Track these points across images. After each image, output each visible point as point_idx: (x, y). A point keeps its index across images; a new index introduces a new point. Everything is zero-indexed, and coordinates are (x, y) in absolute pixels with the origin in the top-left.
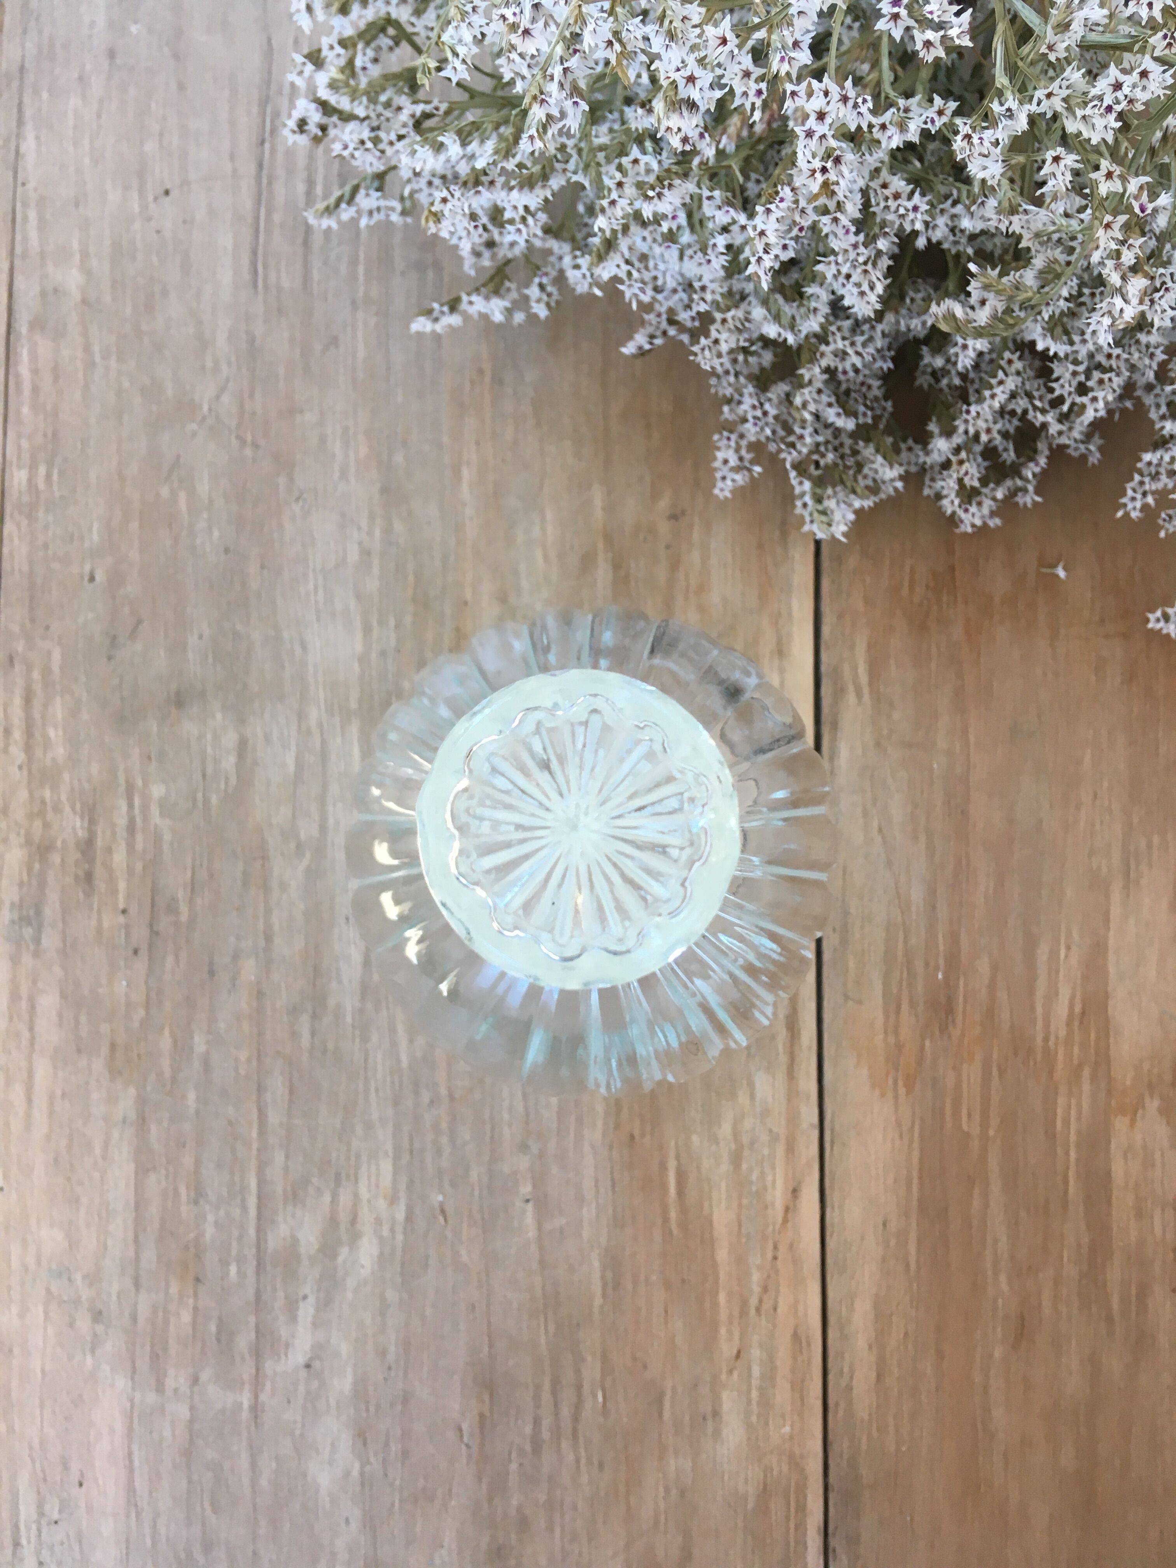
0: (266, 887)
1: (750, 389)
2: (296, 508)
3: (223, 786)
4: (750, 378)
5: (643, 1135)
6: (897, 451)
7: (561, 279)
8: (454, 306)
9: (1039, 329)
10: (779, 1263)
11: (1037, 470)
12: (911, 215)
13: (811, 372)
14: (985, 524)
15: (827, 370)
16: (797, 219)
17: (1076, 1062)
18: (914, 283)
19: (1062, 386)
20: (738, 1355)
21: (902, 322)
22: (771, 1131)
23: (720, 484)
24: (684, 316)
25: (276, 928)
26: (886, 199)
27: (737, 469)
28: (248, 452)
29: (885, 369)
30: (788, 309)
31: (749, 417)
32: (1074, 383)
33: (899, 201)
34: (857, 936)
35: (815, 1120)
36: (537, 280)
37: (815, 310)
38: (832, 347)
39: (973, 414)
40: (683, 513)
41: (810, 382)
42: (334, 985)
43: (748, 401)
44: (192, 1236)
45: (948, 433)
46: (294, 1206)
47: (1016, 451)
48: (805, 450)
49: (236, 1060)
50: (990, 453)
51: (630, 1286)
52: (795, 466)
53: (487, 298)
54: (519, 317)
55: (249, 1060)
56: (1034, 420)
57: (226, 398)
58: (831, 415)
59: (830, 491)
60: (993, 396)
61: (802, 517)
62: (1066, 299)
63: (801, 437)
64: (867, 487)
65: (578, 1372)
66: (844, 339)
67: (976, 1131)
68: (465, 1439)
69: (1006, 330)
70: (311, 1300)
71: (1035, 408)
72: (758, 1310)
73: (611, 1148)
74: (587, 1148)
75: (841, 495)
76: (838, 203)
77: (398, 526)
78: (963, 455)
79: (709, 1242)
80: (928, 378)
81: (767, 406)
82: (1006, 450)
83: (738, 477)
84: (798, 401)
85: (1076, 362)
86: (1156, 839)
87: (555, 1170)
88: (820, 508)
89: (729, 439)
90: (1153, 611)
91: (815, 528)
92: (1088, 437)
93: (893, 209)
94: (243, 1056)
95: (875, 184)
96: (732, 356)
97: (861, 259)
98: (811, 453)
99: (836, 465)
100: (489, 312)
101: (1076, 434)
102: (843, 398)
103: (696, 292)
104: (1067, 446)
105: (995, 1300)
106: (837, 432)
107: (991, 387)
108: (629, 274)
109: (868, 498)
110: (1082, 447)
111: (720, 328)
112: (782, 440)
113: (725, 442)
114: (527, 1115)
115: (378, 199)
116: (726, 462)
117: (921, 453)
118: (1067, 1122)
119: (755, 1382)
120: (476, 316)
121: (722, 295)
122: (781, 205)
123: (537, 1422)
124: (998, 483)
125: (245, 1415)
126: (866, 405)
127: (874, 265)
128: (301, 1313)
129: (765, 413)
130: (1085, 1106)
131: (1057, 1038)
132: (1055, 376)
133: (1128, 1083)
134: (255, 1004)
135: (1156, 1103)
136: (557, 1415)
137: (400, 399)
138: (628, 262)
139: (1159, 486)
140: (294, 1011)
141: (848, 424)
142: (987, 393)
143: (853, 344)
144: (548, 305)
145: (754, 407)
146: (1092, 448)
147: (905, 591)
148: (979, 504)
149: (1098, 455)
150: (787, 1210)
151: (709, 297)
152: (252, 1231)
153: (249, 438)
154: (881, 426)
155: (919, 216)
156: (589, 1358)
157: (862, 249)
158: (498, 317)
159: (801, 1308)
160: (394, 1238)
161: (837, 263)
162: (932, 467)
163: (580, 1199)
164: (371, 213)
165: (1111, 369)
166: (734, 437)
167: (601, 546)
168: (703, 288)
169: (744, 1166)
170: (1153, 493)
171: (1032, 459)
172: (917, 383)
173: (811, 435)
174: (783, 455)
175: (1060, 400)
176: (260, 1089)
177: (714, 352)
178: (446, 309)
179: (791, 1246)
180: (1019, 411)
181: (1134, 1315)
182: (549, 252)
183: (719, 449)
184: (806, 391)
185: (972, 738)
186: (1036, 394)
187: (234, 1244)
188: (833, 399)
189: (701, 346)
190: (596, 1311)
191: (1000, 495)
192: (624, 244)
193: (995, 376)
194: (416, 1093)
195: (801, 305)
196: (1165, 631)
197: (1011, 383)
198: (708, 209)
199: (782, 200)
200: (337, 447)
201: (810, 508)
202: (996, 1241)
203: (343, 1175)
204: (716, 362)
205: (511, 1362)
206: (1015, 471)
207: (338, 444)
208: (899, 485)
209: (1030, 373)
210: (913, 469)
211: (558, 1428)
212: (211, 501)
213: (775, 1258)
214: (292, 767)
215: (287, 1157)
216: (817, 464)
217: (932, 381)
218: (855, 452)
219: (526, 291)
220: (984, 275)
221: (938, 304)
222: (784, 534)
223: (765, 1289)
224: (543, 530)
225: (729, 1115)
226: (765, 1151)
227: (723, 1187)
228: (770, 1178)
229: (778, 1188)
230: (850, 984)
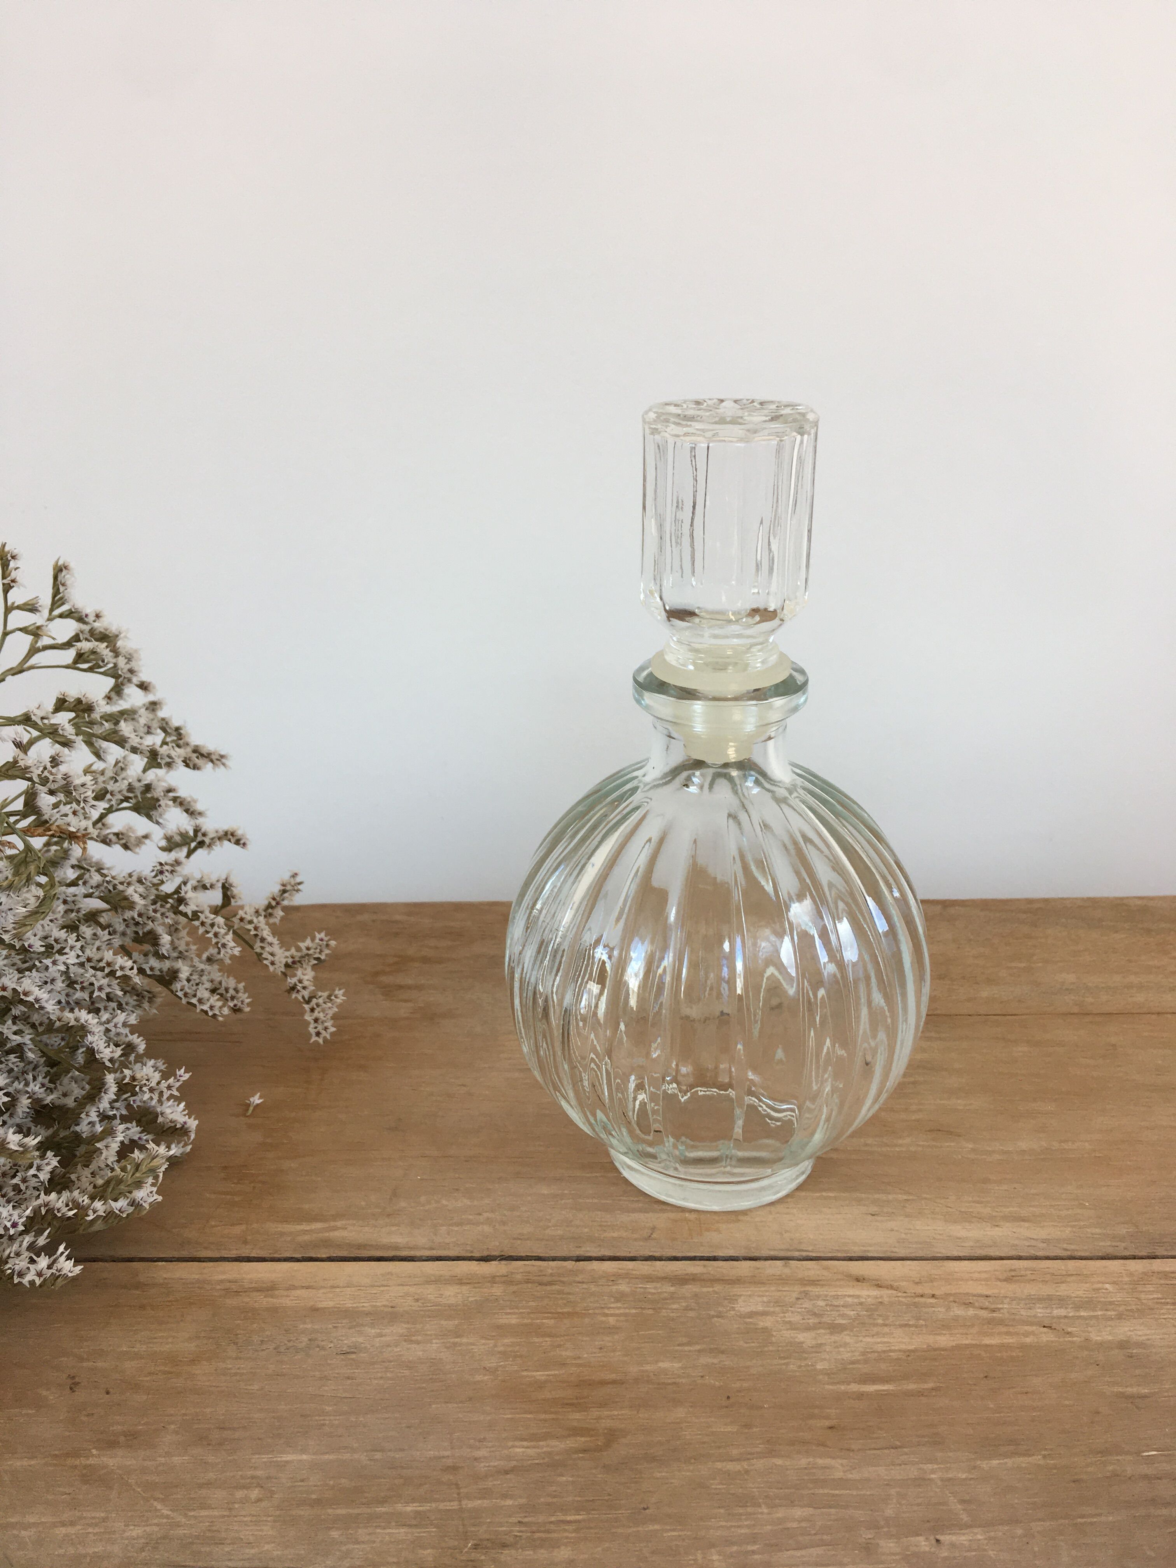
5: (828, 1417)
10: (938, 1293)
20: (1048, 1327)
51: (1010, 1429)
65: (1132, 1480)
72: (994, 1311)
73: (849, 1450)
74: (854, 1475)
79: (933, 1354)
87: (890, 1511)
114: (823, 1544)
119: (1072, 1313)
150: (879, 1286)
156: (1111, 1468)
159: (977, 1276)
163: (921, 1481)
179: (917, 1283)
190: (1051, 1462)
213: (933, 1296)
223: (969, 1304)
224: (29, 1526)
225: (788, 1334)
226: (821, 1303)
227: (868, 1339)
228: (849, 1300)
229: (857, 1293)
230: (635, 1236)
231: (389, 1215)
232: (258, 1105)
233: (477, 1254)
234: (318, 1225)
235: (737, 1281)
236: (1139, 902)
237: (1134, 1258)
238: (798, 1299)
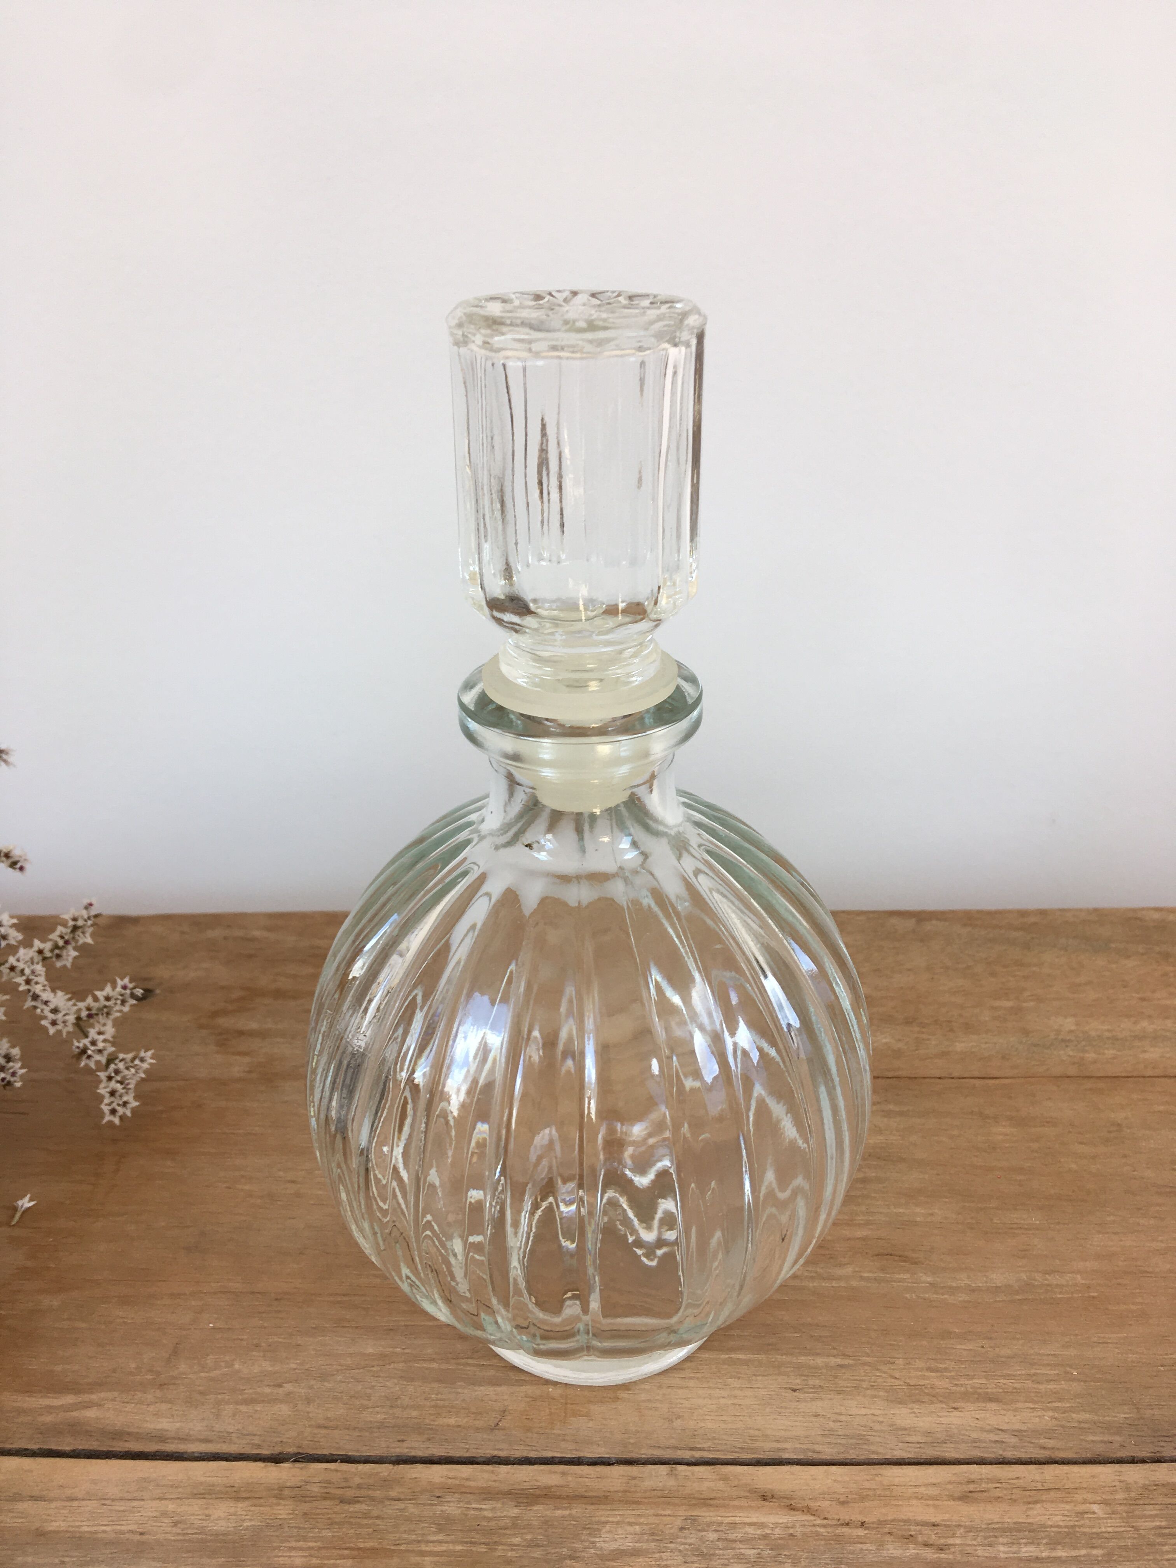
10: (868, 1520)
105: (864, 1279)
119: (1045, 1552)
150: (792, 1508)
213: (863, 1524)
223: (909, 1538)
226: (712, 1536)
228: (750, 1530)
229: (763, 1519)
230: (479, 1423)
231: (161, 1386)
232: (29, 1209)
233: (266, 1452)
234: (69, 1399)
235: (603, 1499)
236: (1156, 916)
237: (1133, 1461)
238: (682, 1529)
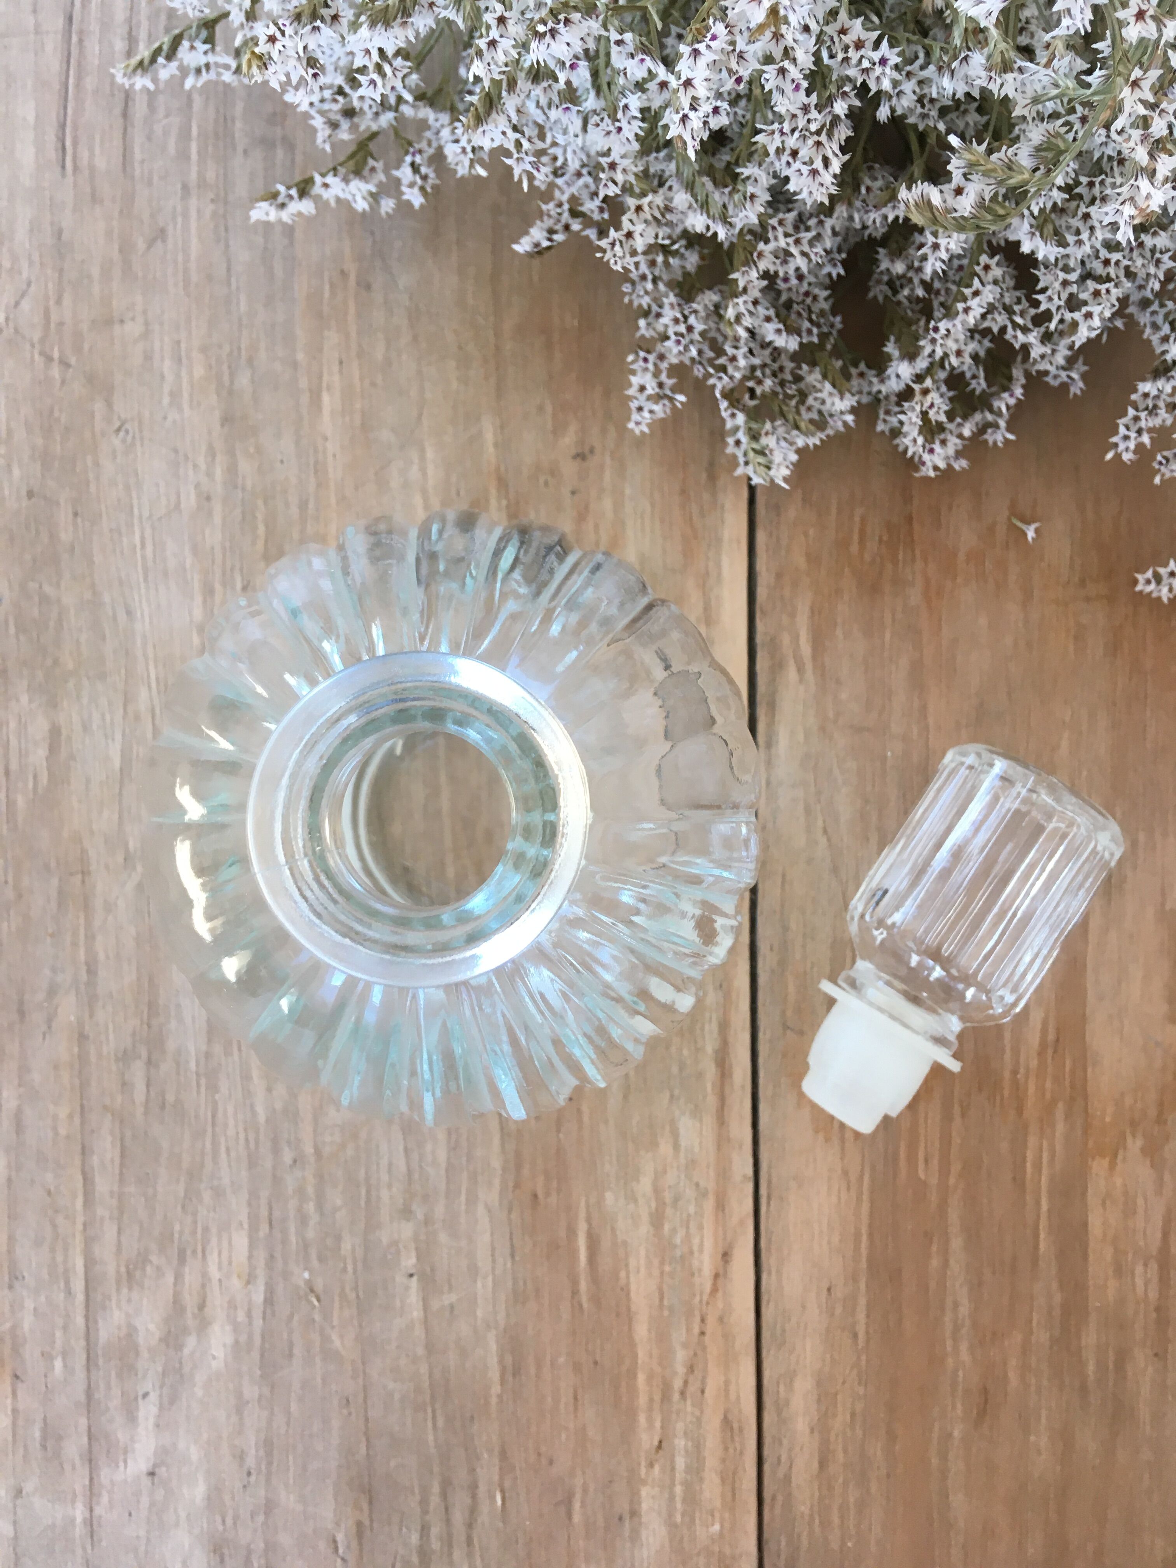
0: (87, 906)
1: (672, 298)
2: (116, 442)
3: (31, 785)
4: (670, 285)
5: (548, 1194)
6: (848, 377)
7: (438, 158)
8: (304, 189)
9: (1026, 227)
10: (707, 1339)
11: (1012, 402)
12: (878, 70)
13: (746, 278)
14: (949, 465)
15: (766, 275)
16: (734, 66)
17: (1048, 1096)
18: (870, 168)
19: (1050, 299)
20: (660, 1446)
21: (856, 217)
22: (697, 1185)
23: (635, 416)
24: (591, 206)
25: (101, 956)
26: (846, 49)
27: (657, 398)
28: (56, 372)
29: (834, 275)
30: (718, 197)
31: (670, 333)
32: (1065, 296)
33: (862, 52)
34: (798, 956)
35: (750, 1171)
36: (409, 159)
37: (753, 196)
38: (772, 245)
39: (943, 331)
40: (592, 451)
41: (745, 290)
42: (173, 1024)
43: (669, 314)
44: (8, 1325)
45: (911, 355)
46: (130, 1289)
47: (986, 379)
48: (738, 375)
49: (55, 1118)
50: (956, 381)
51: (533, 1371)
52: (726, 395)
53: (346, 180)
54: (388, 205)
55: (71, 1116)
56: (1013, 341)
57: (26, 305)
58: (770, 332)
59: (768, 426)
60: (967, 310)
61: (735, 457)
62: (1060, 188)
63: (733, 359)
64: (811, 421)
65: (472, 1471)
66: (786, 235)
67: (934, 1181)
68: (341, 1551)
69: (995, 222)
70: (153, 1397)
71: (1015, 325)
72: (683, 1393)
73: (510, 1211)
74: (481, 1210)
75: (781, 431)
76: (786, 48)
77: (245, 467)
78: (928, 383)
79: (626, 1316)
80: (885, 288)
81: (692, 320)
82: (974, 377)
83: (657, 408)
84: (730, 313)
85: (1066, 269)
86: (1142, 837)
87: (443, 1237)
88: (756, 446)
89: (646, 360)
90: (1144, 572)
91: (750, 471)
92: (1071, 362)
93: (854, 61)
94: (63, 1112)
95: (831, 30)
96: (650, 257)
97: (813, 127)
98: (745, 378)
99: (775, 394)
100: (350, 198)
101: (1060, 360)
102: (783, 312)
103: (603, 171)
104: (1046, 373)
105: (956, 1371)
106: (777, 352)
107: (965, 300)
108: (518, 144)
109: (813, 435)
110: (1063, 374)
111: (634, 217)
112: (711, 362)
113: (641, 363)
114: (410, 1172)
115: (206, 53)
116: (642, 389)
117: (875, 380)
118: (1038, 1167)
119: (680, 1475)
120: (333, 203)
121: (636, 175)
122: (712, 44)
123: (425, 1530)
124: (965, 417)
125: (79, 1530)
126: (811, 320)
127: (830, 135)
128: (141, 1414)
129: (690, 329)
130: (1059, 1147)
131: (1027, 1069)
132: (1040, 286)
133: (1108, 1119)
134: (76, 1050)
135: (1139, 1143)
136: (448, 1522)
137: (243, 307)
138: (515, 129)
139: (1156, 422)
140: (125, 1057)
141: (791, 343)
142: (960, 306)
143: (797, 242)
144: (422, 189)
145: (676, 321)
146: (1075, 375)
147: (854, 548)
148: (943, 442)
149: (1081, 384)
150: (716, 1276)
151: (620, 177)
152: (80, 1321)
153: (56, 355)
154: (829, 347)
155: (888, 70)
156: (486, 1456)
157: (814, 114)
158: (361, 205)
159: (732, 1388)
160: (250, 1324)
161: (782, 133)
162: (887, 397)
163: (473, 1270)
164: (198, 71)
165: (1108, 279)
166: (652, 358)
167: (493, 492)
168: (613, 166)
169: (667, 1227)
170: (1150, 430)
171: (1006, 389)
172: (871, 295)
173: (745, 357)
174: (711, 381)
175: (1047, 316)
176: (85, 1151)
177: (627, 248)
178: (294, 192)
179: (721, 1320)
180: (995, 330)
181: (1111, 1383)
182: (423, 125)
183: (634, 372)
184: (740, 301)
185: (931, 721)
186: (1017, 308)
187: (58, 1334)
188: (771, 312)
189: (610, 240)
190: (494, 1400)
191: (967, 432)
192: (510, 103)
193: (969, 286)
194: (276, 1151)
195: (734, 191)
196: (1154, 595)
197: (989, 294)
198: (618, 59)
199: (714, 38)
200: (167, 366)
201: (744, 446)
202: (956, 1305)
203: (189, 1252)
204: (629, 261)
205: (393, 1463)
206: (984, 402)
207: (167, 363)
208: (849, 418)
209: (1011, 283)
210: (865, 400)
211: (450, 1536)
212: (10, 432)
213: (703, 1333)
214: (117, 763)
215: (119, 1232)
216: (752, 391)
217: (889, 293)
218: (798, 379)
219: (396, 173)
220: (969, 150)
221: (909, 188)
222: (712, 478)
224: (423, 470)
225: (648, 1168)
226: (691, 1210)
227: (643, 1253)
228: (697, 1241)
229: (706, 1251)
234: (806, 652)
235: (722, 1122)
